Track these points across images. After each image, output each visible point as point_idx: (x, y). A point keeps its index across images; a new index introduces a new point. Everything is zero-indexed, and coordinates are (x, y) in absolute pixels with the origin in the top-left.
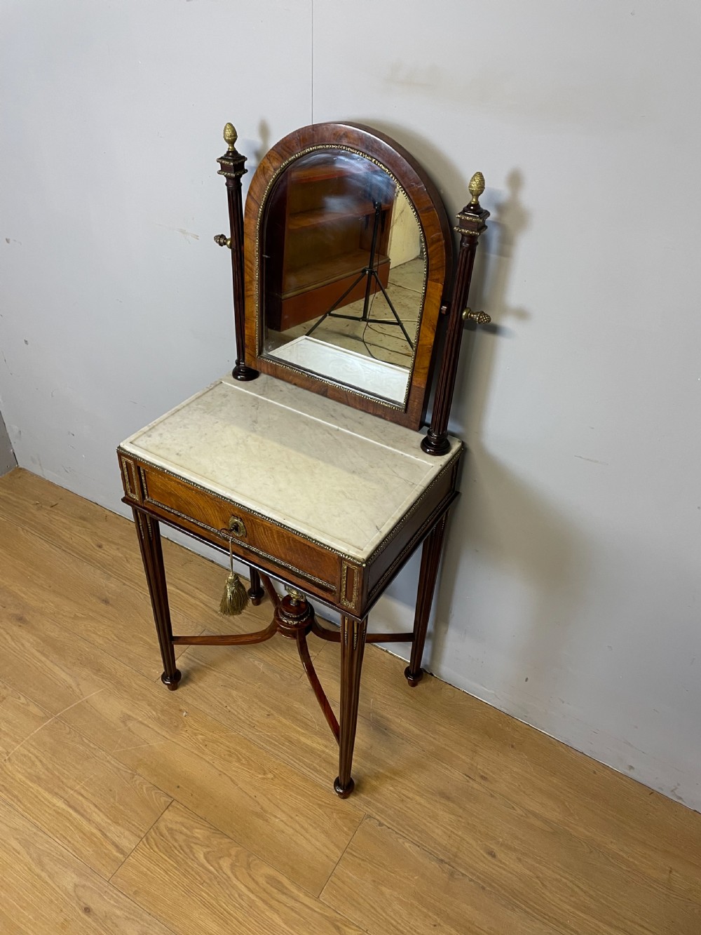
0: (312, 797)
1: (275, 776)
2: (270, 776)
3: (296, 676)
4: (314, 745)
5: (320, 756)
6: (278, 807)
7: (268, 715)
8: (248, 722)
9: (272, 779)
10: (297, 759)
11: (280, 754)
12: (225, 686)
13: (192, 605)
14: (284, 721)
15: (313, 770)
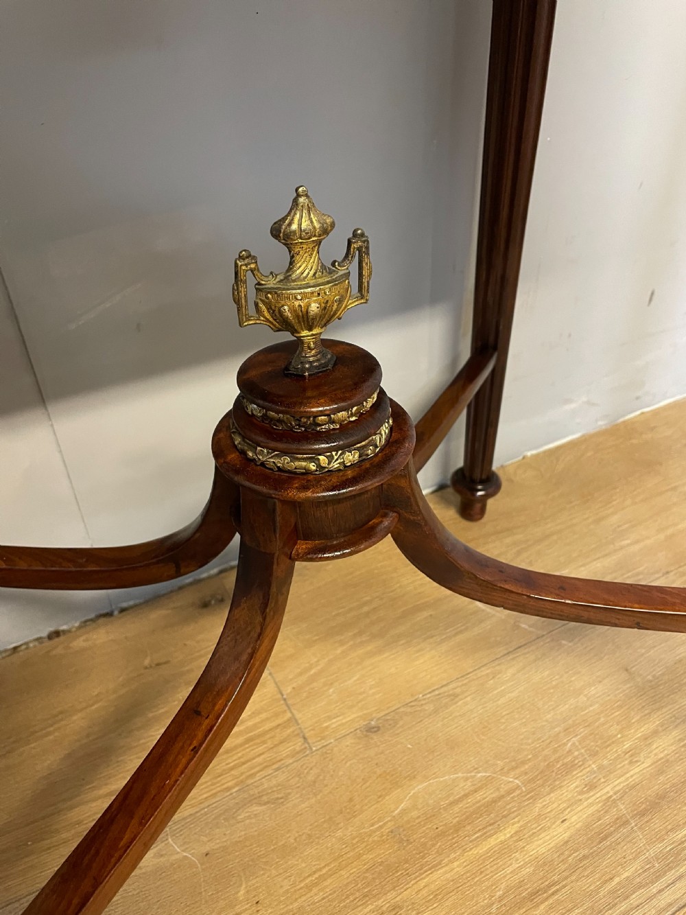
3: (294, 754)
4: (577, 818)
5: (622, 822)
14: (438, 877)
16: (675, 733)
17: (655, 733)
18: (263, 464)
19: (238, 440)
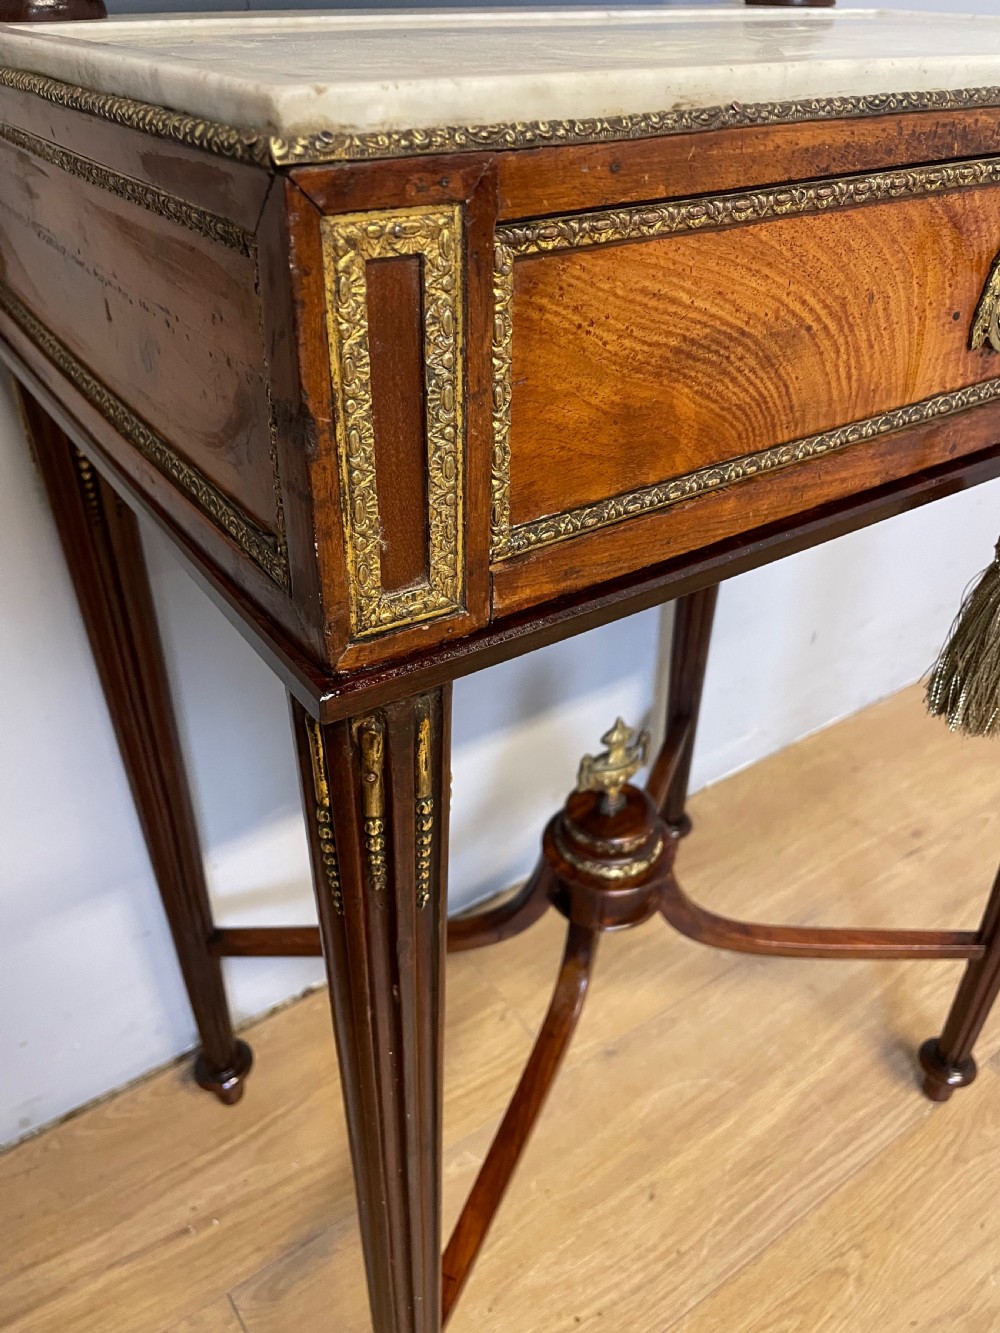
0: (933, 1167)
1: (858, 1246)
2: (854, 1260)
4: (781, 1108)
5: (815, 1109)
6: (952, 1268)
7: (652, 1197)
8: (659, 1267)
9: (866, 1257)
10: (813, 1169)
11: (788, 1208)
12: (496, 1301)
13: (91, 1311)
14: (679, 1161)
15: (853, 1139)
16: (852, 1037)
17: (836, 1039)
18: (588, 874)
19: (568, 856)
